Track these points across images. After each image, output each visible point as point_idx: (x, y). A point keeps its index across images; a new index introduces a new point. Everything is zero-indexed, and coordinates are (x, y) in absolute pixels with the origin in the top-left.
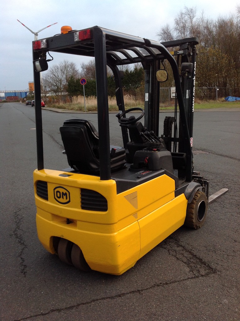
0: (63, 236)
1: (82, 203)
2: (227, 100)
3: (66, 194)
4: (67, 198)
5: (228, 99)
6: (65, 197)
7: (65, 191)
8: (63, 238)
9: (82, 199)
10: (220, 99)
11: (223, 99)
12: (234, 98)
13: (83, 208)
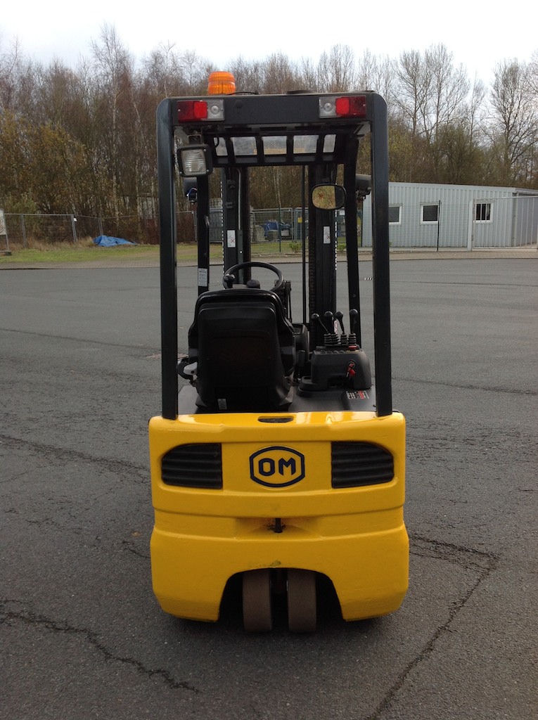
0: (280, 563)
1: (334, 475)
2: (98, 243)
3: (292, 462)
4: (293, 471)
5: (101, 242)
6: (287, 470)
7: (287, 456)
8: (281, 566)
9: (334, 466)
10: (83, 241)
11: (90, 240)
12: (113, 239)
13: (335, 485)
